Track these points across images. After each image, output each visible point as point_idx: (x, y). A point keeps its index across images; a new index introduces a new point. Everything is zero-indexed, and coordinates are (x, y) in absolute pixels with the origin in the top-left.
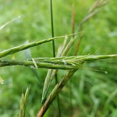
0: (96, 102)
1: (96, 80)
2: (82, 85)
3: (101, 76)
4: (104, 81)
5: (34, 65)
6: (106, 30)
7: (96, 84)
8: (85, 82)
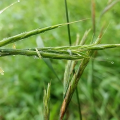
0: (106, 96)
1: (105, 74)
2: (89, 79)
3: (109, 70)
4: (112, 75)
5: (37, 55)
6: (113, 22)
7: (105, 78)
8: (93, 77)
